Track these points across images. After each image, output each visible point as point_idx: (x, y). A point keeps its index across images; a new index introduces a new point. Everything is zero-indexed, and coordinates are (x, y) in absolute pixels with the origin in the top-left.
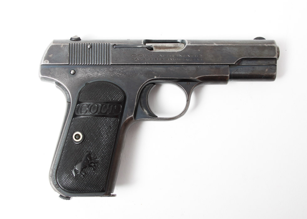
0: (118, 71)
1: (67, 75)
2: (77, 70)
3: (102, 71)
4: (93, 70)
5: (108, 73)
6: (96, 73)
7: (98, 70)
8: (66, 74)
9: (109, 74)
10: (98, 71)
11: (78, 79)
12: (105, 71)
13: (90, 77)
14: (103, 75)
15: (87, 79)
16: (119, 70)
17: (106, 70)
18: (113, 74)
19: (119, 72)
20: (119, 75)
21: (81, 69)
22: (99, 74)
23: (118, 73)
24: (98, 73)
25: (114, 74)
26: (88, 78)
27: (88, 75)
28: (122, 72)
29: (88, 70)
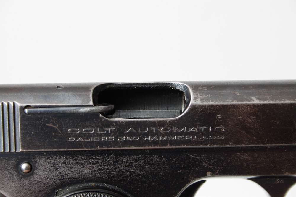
0: (127, 162)
1: (13, 174)
2: (36, 162)
3: (90, 163)
4: (72, 161)
5: (106, 167)
6: (78, 167)
7: (83, 162)
8: (11, 173)
9: (108, 169)
10: (82, 164)
11: (39, 182)
12: (98, 163)
13: (66, 177)
14: (94, 173)
15: (58, 181)
16: (130, 161)
17: (100, 161)
18: (115, 168)
19: (130, 165)
20: (130, 172)
21: (44, 160)
22: (86, 171)
23: (126, 168)
24: (83, 167)
25: (118, 170)
26: (61, 179)
27: (60, 173)
28: (135, 166)
29: (60, 161)
